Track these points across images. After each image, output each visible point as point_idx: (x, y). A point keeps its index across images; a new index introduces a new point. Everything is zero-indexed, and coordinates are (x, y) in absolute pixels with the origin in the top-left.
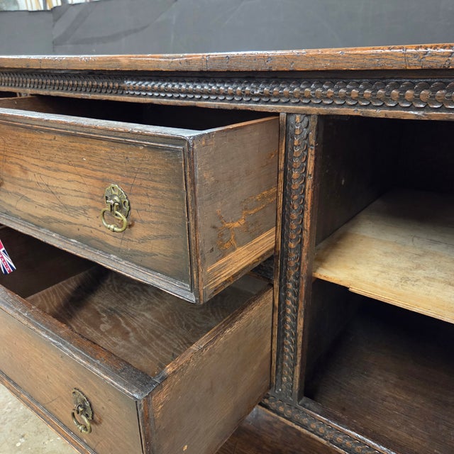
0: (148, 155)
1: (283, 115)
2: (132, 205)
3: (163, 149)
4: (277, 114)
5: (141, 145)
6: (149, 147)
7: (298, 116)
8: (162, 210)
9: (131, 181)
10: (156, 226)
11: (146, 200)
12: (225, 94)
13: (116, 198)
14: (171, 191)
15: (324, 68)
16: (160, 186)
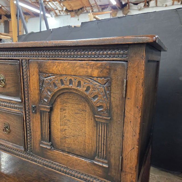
0: (10, 66)
1: (20, 60)
2: (6, 80)
3: (13, 64)
4: (19, 60)
5: (8, 64)
6: (10, 64)
7: (24, 60)
8: (13, 79)
9: (6, 73)
10: (12, 84)
11: (9, 77)
12: (6, 55)
13: (2, 78)
14: (15, 74)
15: (25, 47)
16: (13, 73)
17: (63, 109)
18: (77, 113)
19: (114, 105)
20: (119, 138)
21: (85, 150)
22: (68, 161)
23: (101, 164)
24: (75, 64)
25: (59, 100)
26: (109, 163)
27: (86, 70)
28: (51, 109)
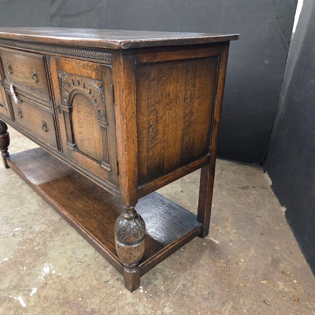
2: (37, 75)
6: (38, 58)
8: (42, 75)
9: (37, 68)
11: (39, 73)
16: (41, 68)
17: (78, 111)
18: (88, 116)
19: (108, 110)
20: (115, 144)
21: (96, 153)
22: (86, 163)
23: (106, 168)
24: (79, 63)
25: (75, 101)
26: (111, 167)
27: (87, 71)
28: (71, 110)
